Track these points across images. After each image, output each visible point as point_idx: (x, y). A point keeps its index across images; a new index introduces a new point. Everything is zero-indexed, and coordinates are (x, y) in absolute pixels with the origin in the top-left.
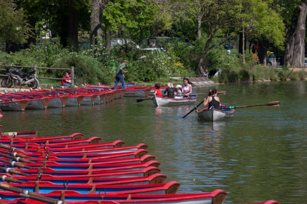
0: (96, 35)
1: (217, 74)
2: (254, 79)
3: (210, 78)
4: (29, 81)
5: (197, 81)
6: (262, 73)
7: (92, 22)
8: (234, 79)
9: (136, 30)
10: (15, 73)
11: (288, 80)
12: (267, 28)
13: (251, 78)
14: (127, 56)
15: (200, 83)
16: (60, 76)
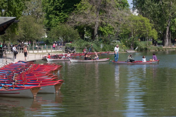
0: (96, 37)
1: (136, 49)
2: (149, 50)
3: (134, 50)
4: (73, 51)
5: (129, 51)
6: (152, 48)
7: (95, 33)
8: (142, 50)
10: (69, 49)
11: (161, 50)
12: (151, 34)
13: (148, 50)
14: (106, 43)
15: (130, 51)
16: (82, 49)
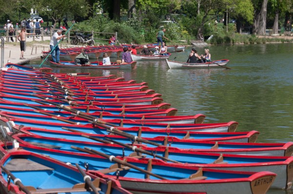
0: (132, 12)
1: (210, 38)
2: (233, 43)
3: (205, 41)
4: (88, 41)
5: (197, 43)
6: (238, 38)
7: (129, 3)
8: (220, 42)
9: (158, 9)
10: (79, 35)
11: (255, 43)
12: (242, 9)
13: (232, 42)
14: (152, 26)
15: (199, 44)
16: (108, 38)
